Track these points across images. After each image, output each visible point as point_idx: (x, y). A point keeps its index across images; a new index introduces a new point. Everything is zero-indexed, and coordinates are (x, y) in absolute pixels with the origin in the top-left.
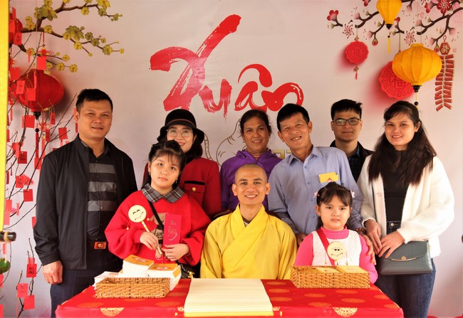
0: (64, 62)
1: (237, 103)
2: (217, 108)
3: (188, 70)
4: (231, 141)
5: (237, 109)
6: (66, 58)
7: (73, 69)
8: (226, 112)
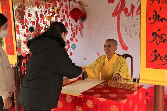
0: (85, 4)
1: (136, 12)
2: (129, 15)
3: (120, 2)
4: (134, 26)
5: (137, 15)
6: (85, 3)
7: (87, 6)
8: (132, 16)
